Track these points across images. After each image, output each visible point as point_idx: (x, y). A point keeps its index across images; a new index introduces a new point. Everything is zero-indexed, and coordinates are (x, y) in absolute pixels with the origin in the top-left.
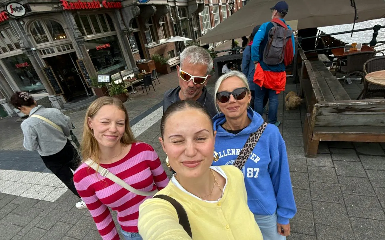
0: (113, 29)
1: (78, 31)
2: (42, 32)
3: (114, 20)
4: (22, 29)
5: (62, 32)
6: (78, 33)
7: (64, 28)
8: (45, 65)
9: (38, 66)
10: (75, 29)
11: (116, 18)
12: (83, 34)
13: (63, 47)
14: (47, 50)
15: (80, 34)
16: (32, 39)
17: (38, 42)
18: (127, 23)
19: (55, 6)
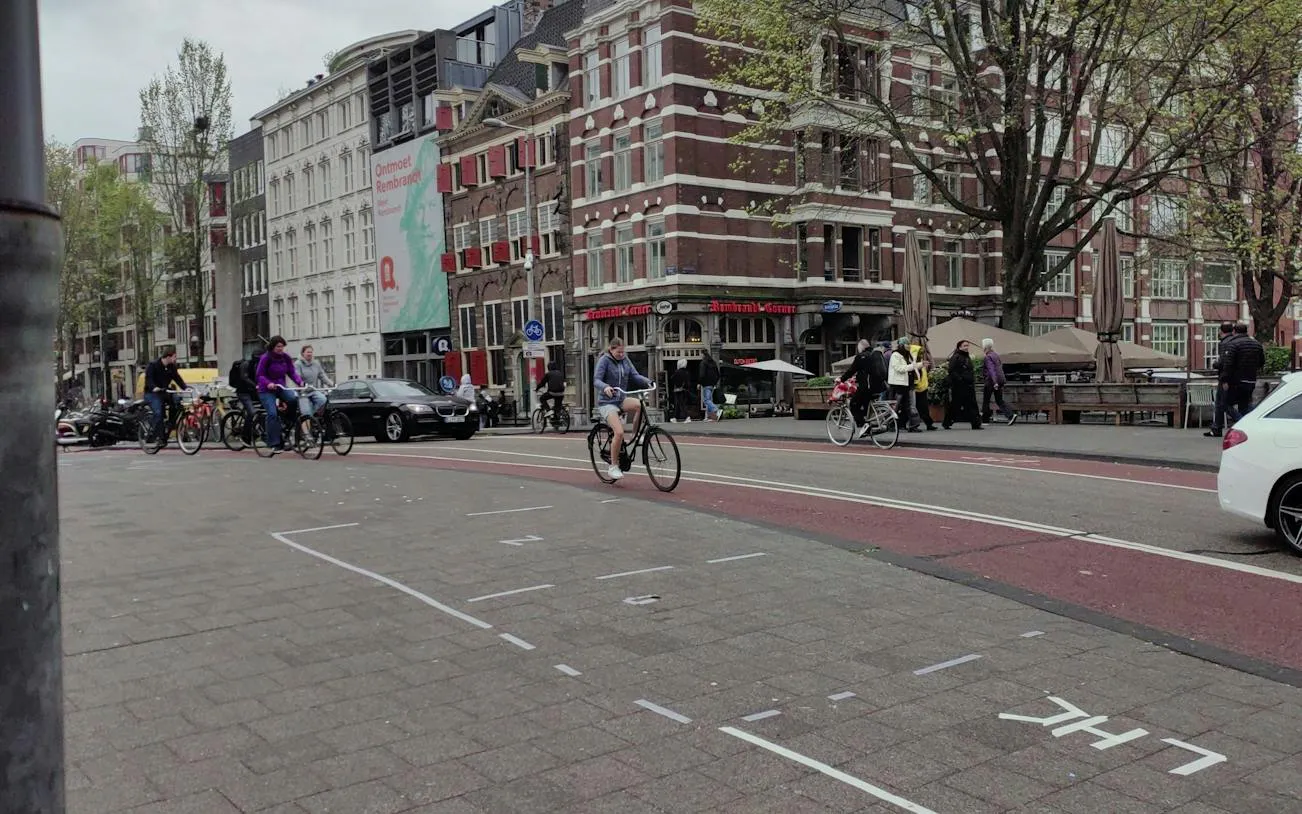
0: (771, 339)
1: (718, 336)
2: (676, 331)
3: (777, 329)
4: (657, 324)
5: (698, 334)
6: (718, 338)
7: (702, 330)
8: (661, 369)
9: (654, 368)
10: (715, 334)
11: (781, 326)
12: (724, 340)
13: (692, 351)
14: (673, 352)
15: (719, 340)
16: (662, 338)
17: (667, 341)
18: (798, 335)
19: (704, 306)
